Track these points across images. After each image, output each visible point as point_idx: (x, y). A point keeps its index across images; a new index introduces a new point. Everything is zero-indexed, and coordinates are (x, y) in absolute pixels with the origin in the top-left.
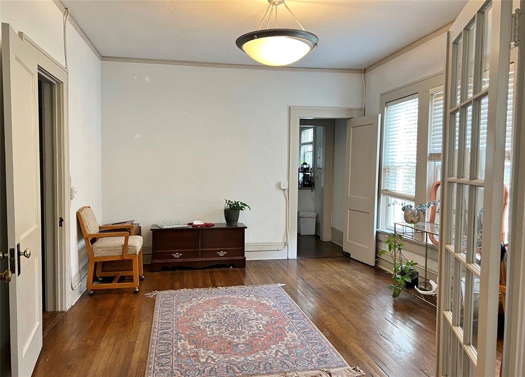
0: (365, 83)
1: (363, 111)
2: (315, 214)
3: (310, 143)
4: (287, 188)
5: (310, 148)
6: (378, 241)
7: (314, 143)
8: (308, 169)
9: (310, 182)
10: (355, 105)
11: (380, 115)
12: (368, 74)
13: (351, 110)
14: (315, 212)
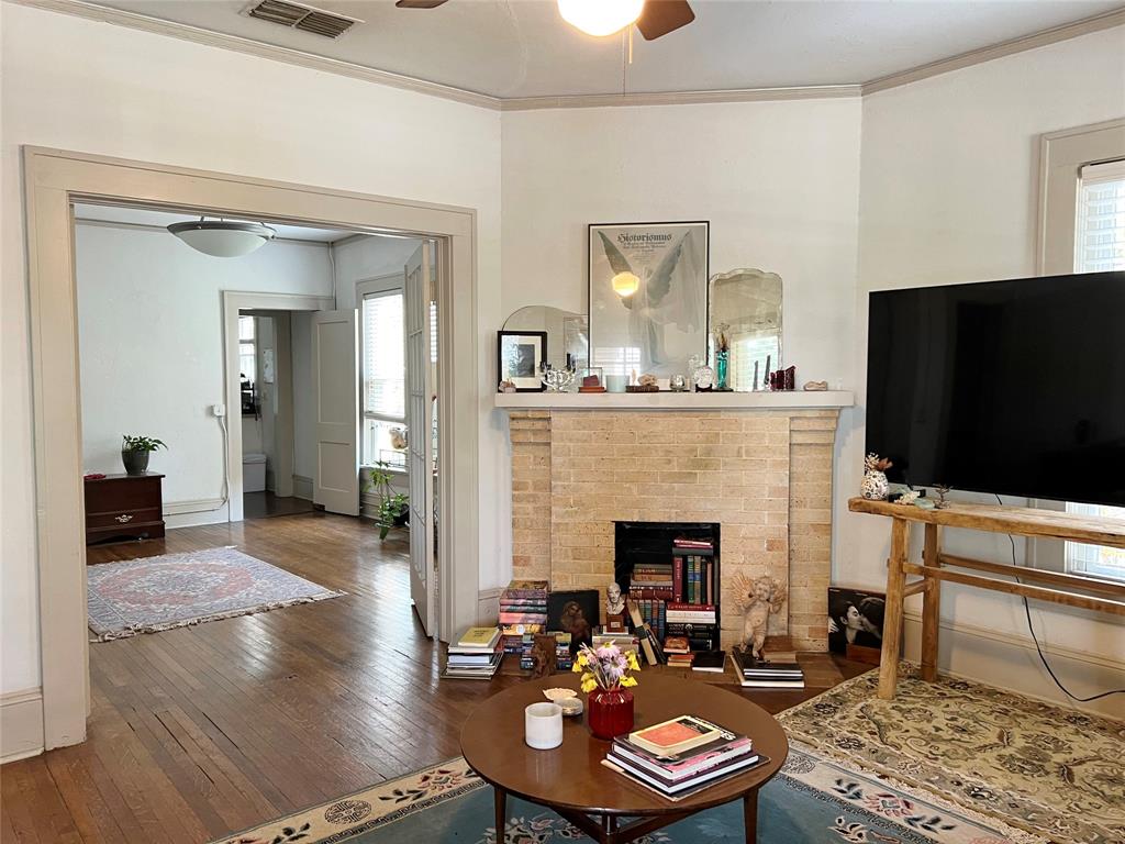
0: (333, 263)
1: (333, 302)
2: (263, 458)
3: (250, 342)
4: (224, 414)
5: (250, 349)
6: (362, 480)
7: (257, 342)
8: (248, 384)
9: (252, 405)
10: (322, 291)
11: (357, 311)
12: (337, 249)
13: (316, 299)
14: (263, 453)
